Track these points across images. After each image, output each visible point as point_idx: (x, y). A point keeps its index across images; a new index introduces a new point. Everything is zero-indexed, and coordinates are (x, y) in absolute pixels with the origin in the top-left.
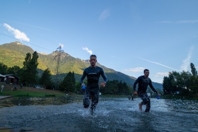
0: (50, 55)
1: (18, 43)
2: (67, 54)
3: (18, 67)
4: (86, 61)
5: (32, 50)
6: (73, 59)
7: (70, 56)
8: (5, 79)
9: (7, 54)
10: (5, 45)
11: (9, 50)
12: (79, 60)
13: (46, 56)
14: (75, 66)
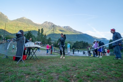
0: (43, 24)
1: (24, 18)
2: (52, 23)
4: (64, 27)
6: (56, 26)
7: (54, 25)
9: (20, 25)
10: (17, 20)
11: (20, 22)
13: (40, 25)
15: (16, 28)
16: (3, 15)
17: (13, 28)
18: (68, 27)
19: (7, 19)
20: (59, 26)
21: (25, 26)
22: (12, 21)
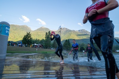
1: (43, 27)
2: (66, 29)
3: (44, 39)
4: (78, 31)
5: (49, 29)
6: (70, 30)
7: (68, 30)
8: (38, 46)
10: (38, 30)
11: (40, 32)
12: (74, 31)
13: (56, 31)
14: (72, 35)
15: (37, 36)
16: (28, 27)
17: (35, 36)
18: (83, 30)
19: (30, 30)
20: (73, 31)
21: (43, 34)
22: (34, 31)
